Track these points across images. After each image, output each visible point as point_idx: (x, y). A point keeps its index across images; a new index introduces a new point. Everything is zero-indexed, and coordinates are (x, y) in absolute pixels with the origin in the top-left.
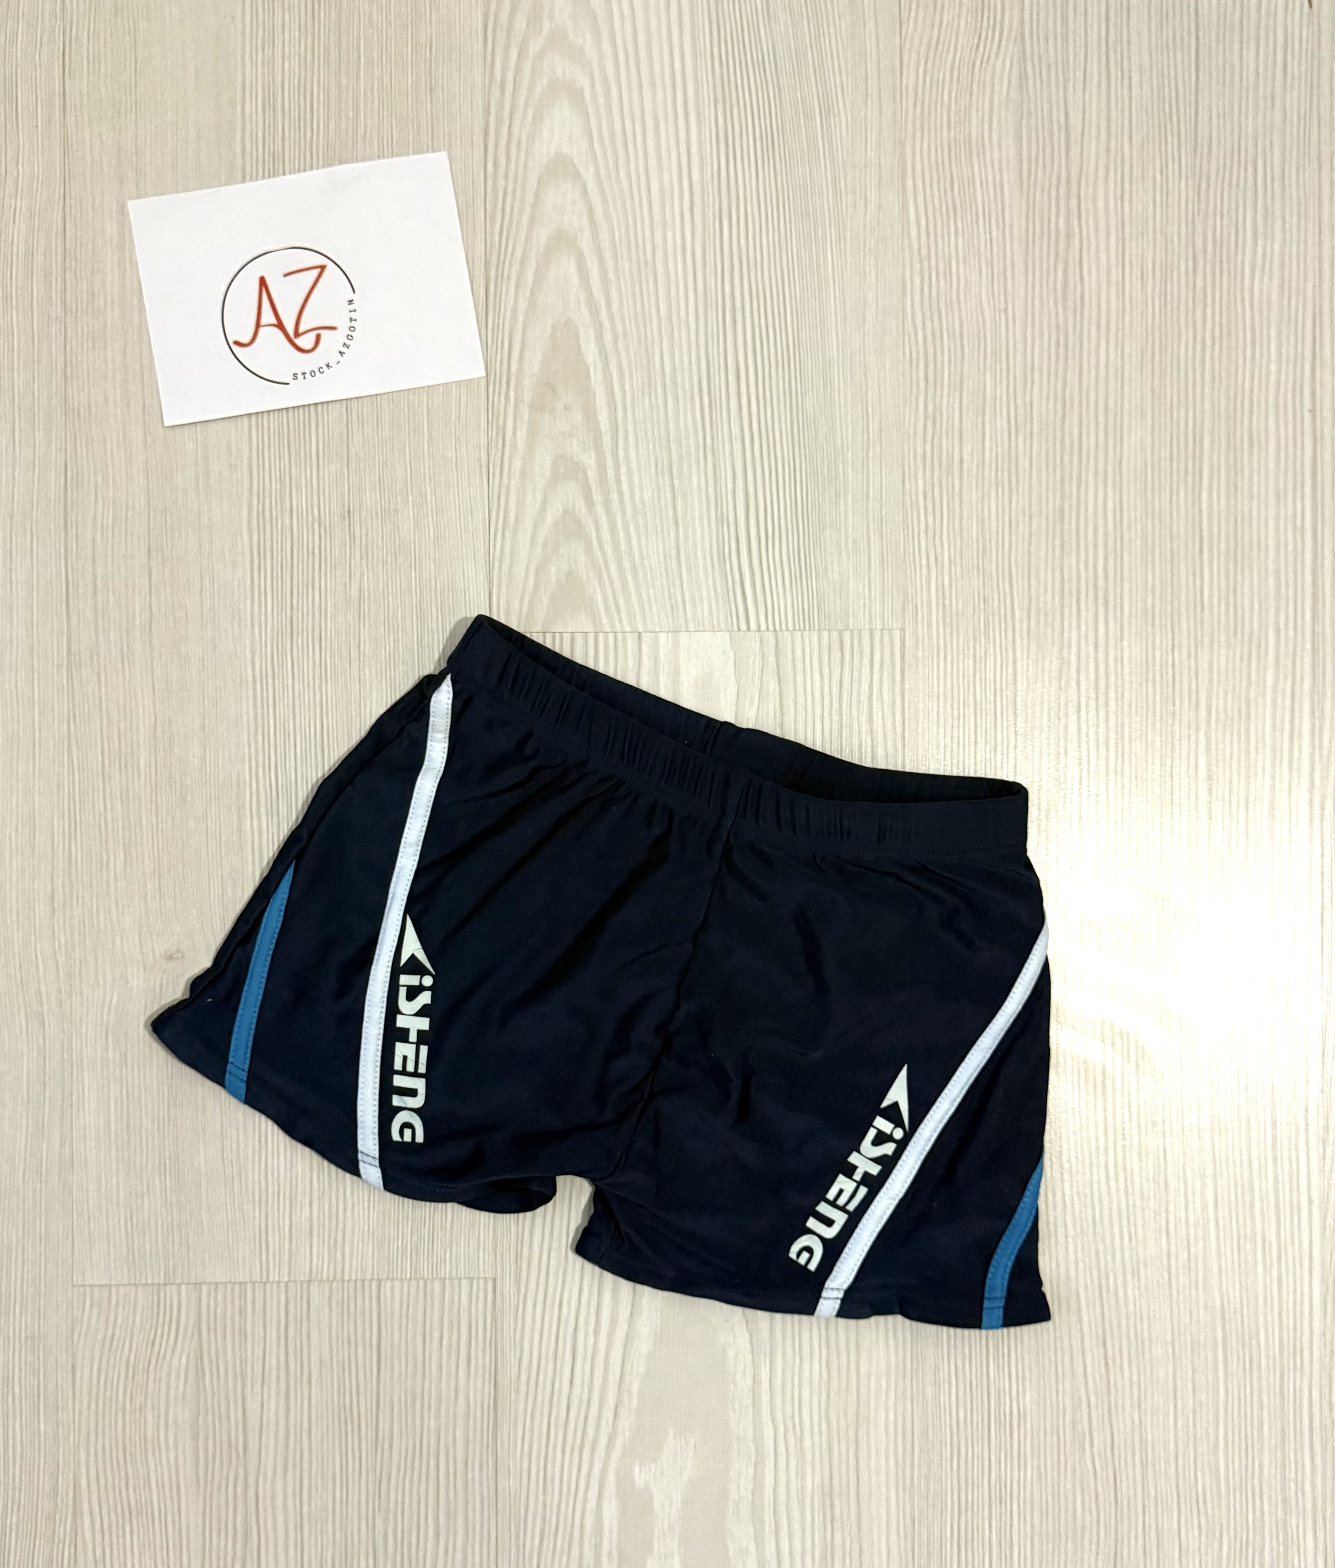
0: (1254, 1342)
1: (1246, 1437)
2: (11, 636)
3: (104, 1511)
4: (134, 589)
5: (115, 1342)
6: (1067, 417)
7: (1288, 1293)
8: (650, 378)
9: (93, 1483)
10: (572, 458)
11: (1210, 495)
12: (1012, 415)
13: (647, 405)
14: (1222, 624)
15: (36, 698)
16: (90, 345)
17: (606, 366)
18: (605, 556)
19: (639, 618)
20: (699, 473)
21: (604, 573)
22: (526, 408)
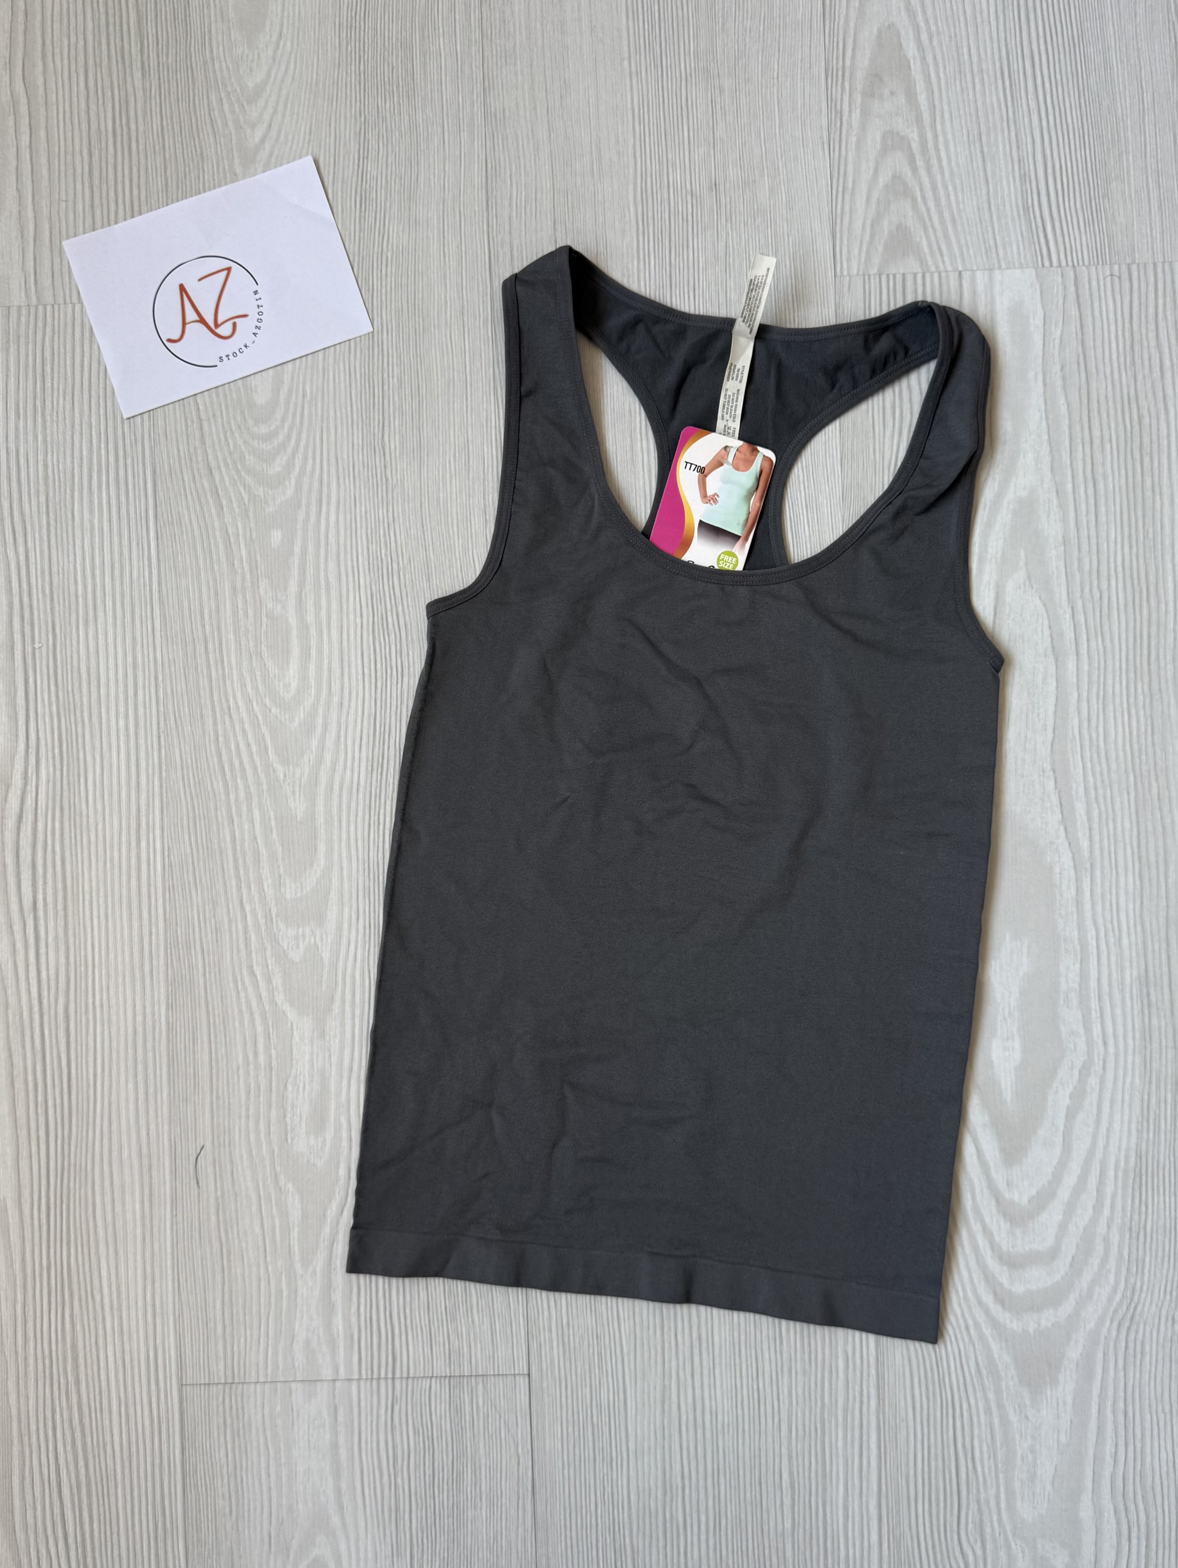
2: (446, 297)
8: (960, 65)
10: (898, 134)
13: (958, 88)
16: (503, 62)
17: (924, 59)
18: (928, 210)
19: (959, 260)
20: (1004, 141)
21: (928, 224)
22: (859, 95)
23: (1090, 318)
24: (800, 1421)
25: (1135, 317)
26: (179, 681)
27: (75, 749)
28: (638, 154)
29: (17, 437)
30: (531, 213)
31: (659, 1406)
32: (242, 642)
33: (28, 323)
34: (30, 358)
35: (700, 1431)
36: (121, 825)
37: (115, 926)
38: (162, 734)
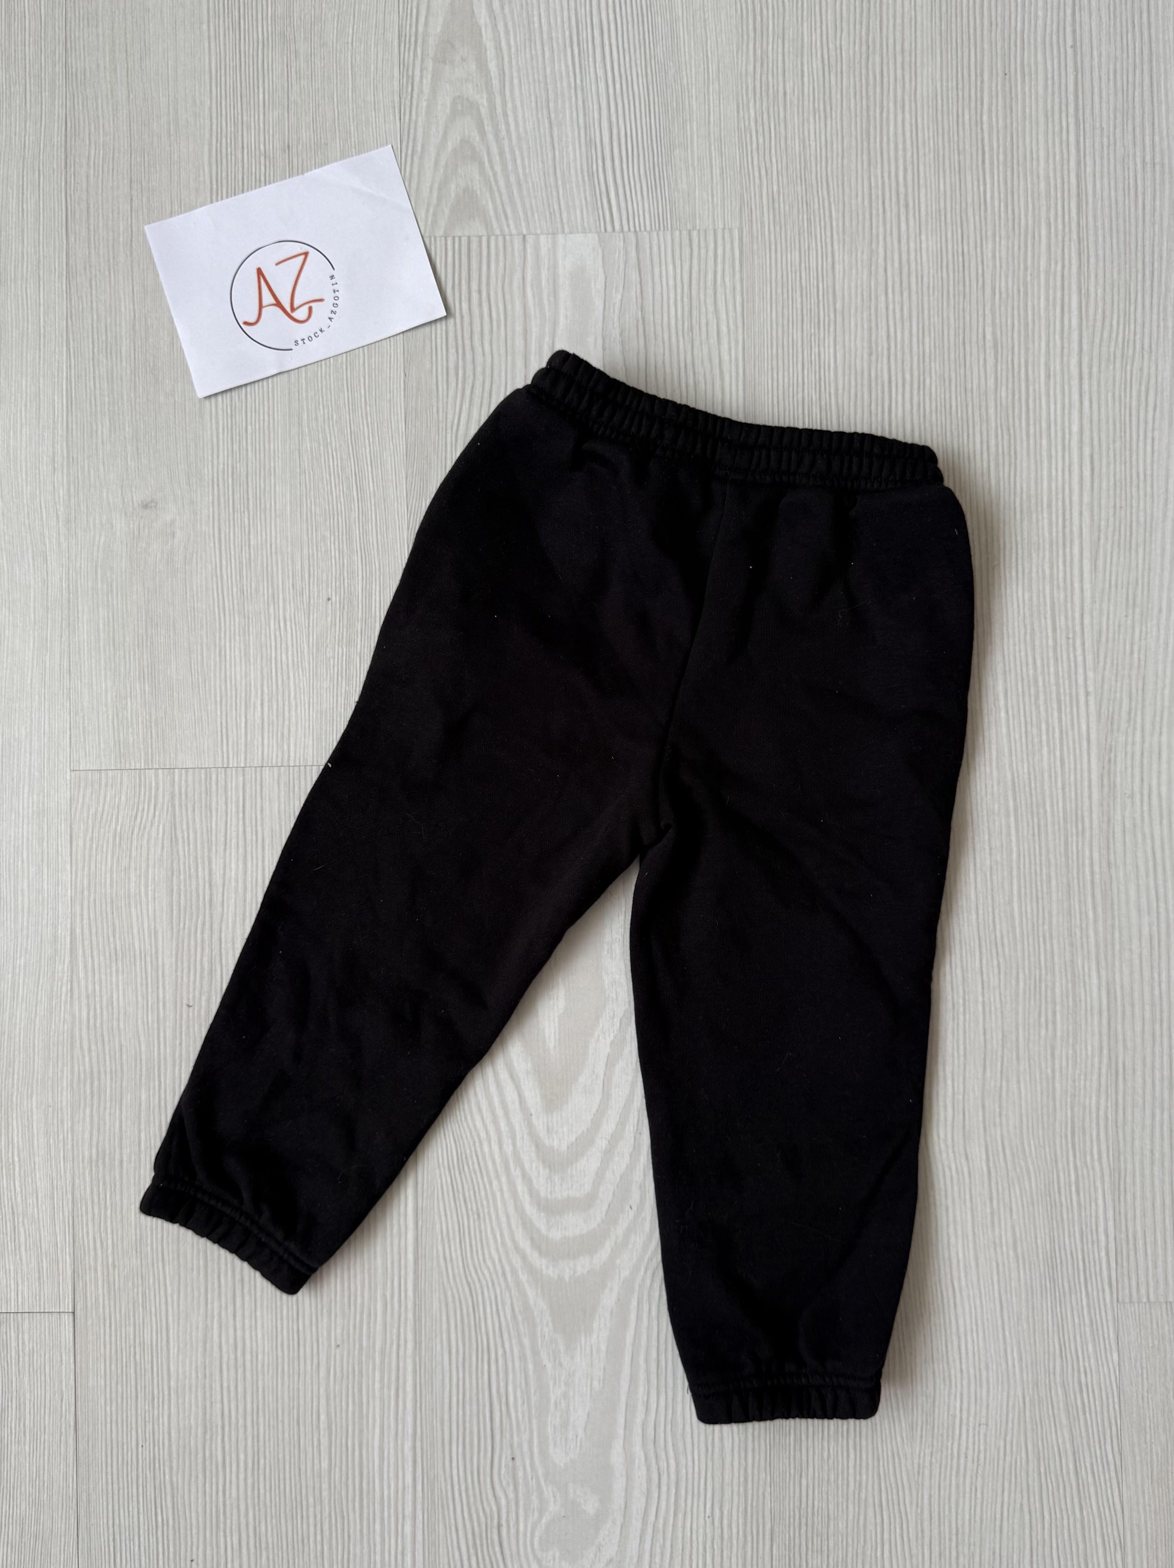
0: (1041, 811)
1: (1037, 890)
2: (23, 253)
3: (95, 953)
4: (118, 213)
5: (105, 816)
6: (871, 58)
7: (1070, 770)
9: (86, 931)
10: (468, 99)
11: (990, 117)
12: (826, 57)
13: (528, 56)
14: (1002, 221)
15: (42, 302)
16: (86, 23)
17: (495, 26)
18: (495, 175)
19: (523, 224)
20: (571, 108)
21: (495, 188)
22: (431, 61)
23: (650, 284)
24: (338, 1363)
25: (694, 282)
28: (214, 115)
30: (108, 172)
31: (200, 1345)
35: (240, 1371)
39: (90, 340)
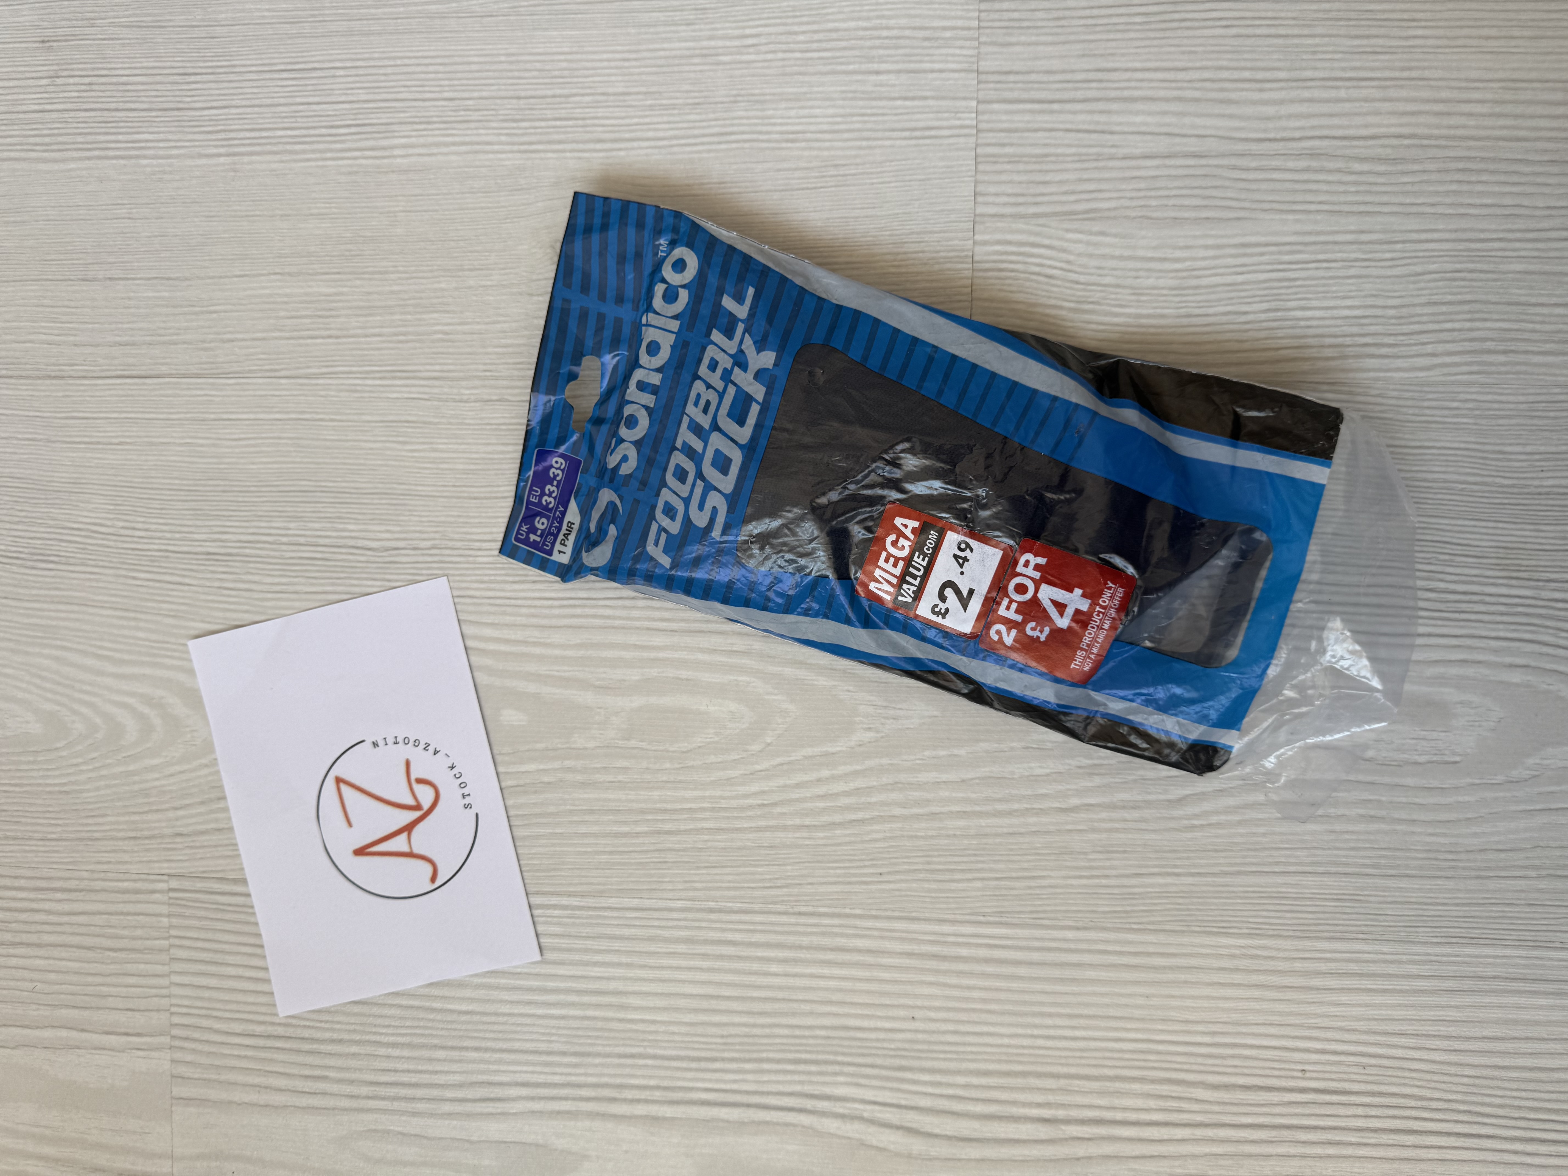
26: (718, 877)
27: (811, 1041)
29: (352, 1082)
32: (665, 778)
33: (194, 1051)
34: (243, 1052)
36: (931, 984)
37: (1087, 1005)
38: (797, 909)
39: (309, 341)
